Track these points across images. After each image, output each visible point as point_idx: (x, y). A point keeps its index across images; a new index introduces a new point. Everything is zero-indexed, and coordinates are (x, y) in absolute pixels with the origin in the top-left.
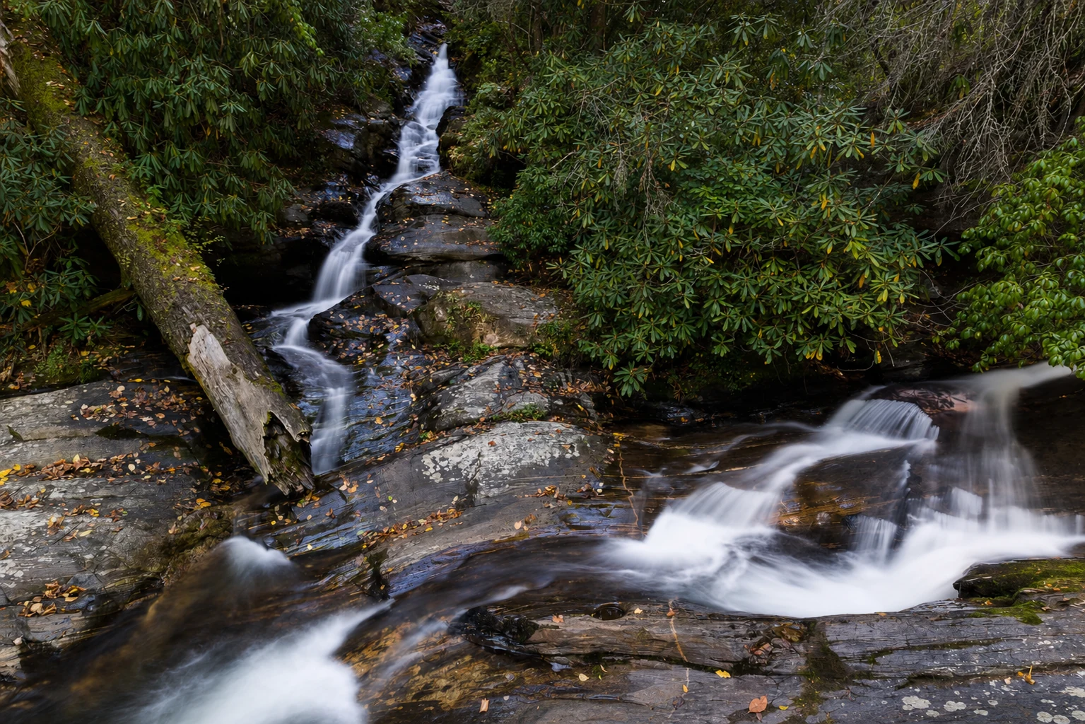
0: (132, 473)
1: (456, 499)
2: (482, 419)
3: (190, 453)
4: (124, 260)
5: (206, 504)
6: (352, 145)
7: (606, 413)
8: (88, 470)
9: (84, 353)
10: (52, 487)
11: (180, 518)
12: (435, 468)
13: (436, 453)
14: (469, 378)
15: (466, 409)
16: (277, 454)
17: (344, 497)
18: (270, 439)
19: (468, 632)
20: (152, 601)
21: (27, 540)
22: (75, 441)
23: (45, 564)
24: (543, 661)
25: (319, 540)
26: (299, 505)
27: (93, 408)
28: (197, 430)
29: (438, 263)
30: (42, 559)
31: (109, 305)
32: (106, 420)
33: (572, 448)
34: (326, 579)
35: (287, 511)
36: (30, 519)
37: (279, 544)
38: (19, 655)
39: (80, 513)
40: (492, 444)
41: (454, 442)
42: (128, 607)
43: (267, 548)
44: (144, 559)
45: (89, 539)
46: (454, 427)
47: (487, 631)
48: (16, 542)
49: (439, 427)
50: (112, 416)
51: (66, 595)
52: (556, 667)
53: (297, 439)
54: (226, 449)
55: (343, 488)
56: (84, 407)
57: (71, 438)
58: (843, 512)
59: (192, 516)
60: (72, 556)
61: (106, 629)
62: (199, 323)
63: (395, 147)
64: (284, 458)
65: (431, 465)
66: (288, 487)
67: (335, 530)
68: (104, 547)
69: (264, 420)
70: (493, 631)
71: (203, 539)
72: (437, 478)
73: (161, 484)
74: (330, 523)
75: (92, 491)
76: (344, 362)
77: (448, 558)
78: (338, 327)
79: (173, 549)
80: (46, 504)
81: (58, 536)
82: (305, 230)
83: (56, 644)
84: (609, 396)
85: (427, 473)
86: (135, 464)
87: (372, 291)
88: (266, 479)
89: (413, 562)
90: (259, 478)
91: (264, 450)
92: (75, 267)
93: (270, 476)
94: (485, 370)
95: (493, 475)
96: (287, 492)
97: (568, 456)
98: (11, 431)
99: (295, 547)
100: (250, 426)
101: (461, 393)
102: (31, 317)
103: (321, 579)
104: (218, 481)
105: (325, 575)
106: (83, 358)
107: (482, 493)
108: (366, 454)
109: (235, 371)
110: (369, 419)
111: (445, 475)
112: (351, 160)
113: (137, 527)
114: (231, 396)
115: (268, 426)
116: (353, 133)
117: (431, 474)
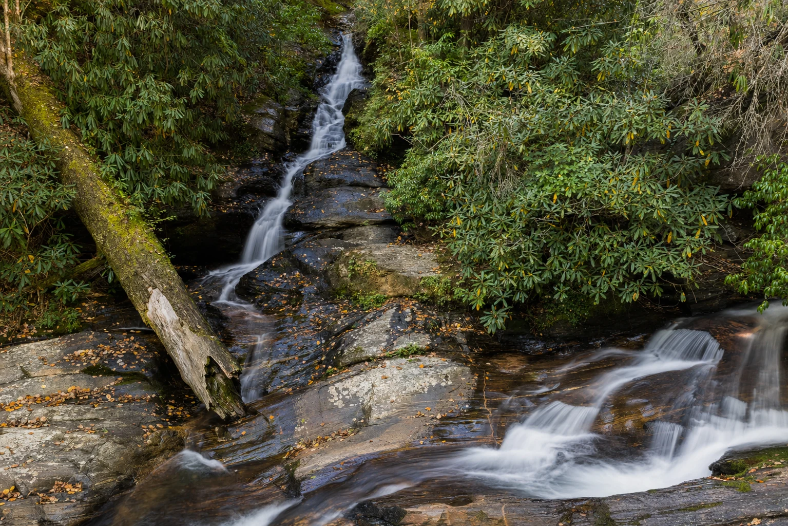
0: (109, 402)
1: (354, 420)
3: (151, 386)
4: (99, 238)
6: (271, 129)
7: (476, 348)
10: (54, 411)
11: (145, 435)
12: (338, 396)
13: (339, 385)
14: (368, 322)
15: (364, 349)
16: (215, 387)
17: (267, 420)
18: (210, 376)
19: (357, 519)
20: (126, 496)
21: (39, 450)
22: (68, 377)
23: (53, 467)
25: (248, 452)
26: (233, 426)
27: (79, 352)
29: (343, 228)
30: (50, 464)
33: (446, 377)
35: (223, 431)
36: (41, 435)
37: (219, 456)
39: (74, 431)
40: (383, 376)
41: (354, 375)
42: (110, 499)
44: (122, 465)
45: (82, 450)
46: (354, 364)
47: (371, 517)
48: (32, 451)
49: (342, 363)
50: (93, 358)
51: (68, 489)
53: (230, 376)
57: (65, 375)
58: (644, 420)
59: (154, 434)
60: (71, 461)
61: (97, 514)
62: (155, 287)
63: (309, 127)
64: (222, 391)
65: (336, 394)
66: (224, 413)
67: (261, 445)
68: (93, 456)
69: (204, 362)
71: (162, 451)
72: (340, 404)
74: (258, 440)
75: (82, 415)
76: (266, 312)
77: (345, 465)
78: (262, 284)
79: (141, 458)
80: (52, 424)
81: (60, 447)
83: (63, 523)
84: (479, 334)
85: (332, 401)
86: (111, 394)
87: (290, 253)
88: (208, 408)
89: (319, 468)
90: (202, 405)
91: (205, 385)
93: (210, 404)
94: (380, 316)
95: (383, 401)
96: (223, 416)
97: (443, 384)
98: (23, 370)
99: (231, 458)
100: (195, 367)
101: (360, 335)
102: (32, 282)
104: (172, 407)
107: (375, 415)
108: (284, 387)
109: (182, 325)
110: (287, 359)
111: (346, 402)
112: (272, 141)
113: (115, 442)
114: (180, 344)
115: (208, 367)
116: (273, 119)
117: (335, 401)
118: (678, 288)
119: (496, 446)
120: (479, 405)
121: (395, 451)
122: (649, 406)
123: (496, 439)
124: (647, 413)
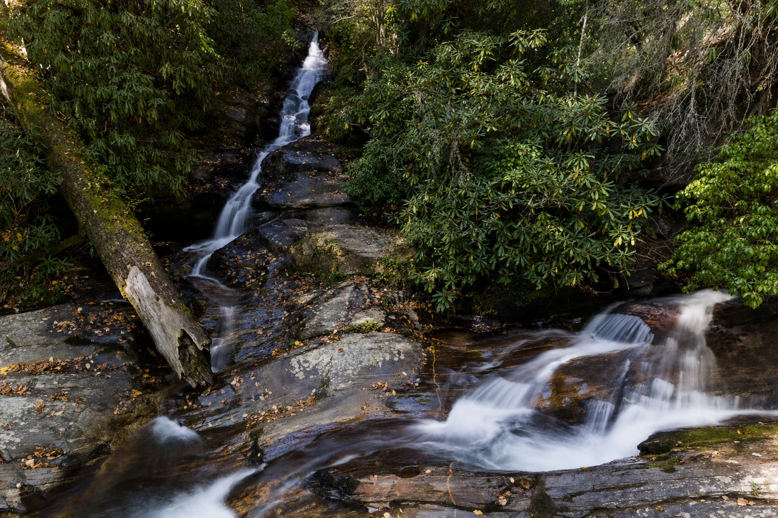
0: (88, 370)
1: (314, 391)
2: (335, 331)
3: (128, 355)
4: (82, 218)
5: (139, 393)
6: (243, 117)
7: (428, 325)
8: (59, 368)
9: (54, 282)
10: (36, 380)
11: (121, 403)
12: (299, 368)
13: (301, 358)
14: (327, 299)
15: (324, 323)
16: (187, 358)
17: (234, 389)
18: (183, 348)
19: (314, 487)
20: (104, 460)
21: (22, 417)
22: (50, 347)
23: (34, 434)
24: (363, 506)
26: (202, 395)
27: (61, 323)
28: (132, 339)
29: (306, 209)
30: (31, 431)
31: (71, 247)
32: (70, 332)
33: (399, 353)
34: (222, 448)
35: (194, 399)
36: (24, 403)
37: (189, 423)
38: (20, 495)
39: (55, 399)
40: (341, 350)
41: (314, 349)
42: (88, 464)
43: (181, 425)
44: (98, 432)
45: (62, 417)
46: (315, 337)
47: (327, 486)
48: (15, 418)
49: (304, 337)
50: (74, 329)
51: (48, 455)
52: (371, 510)
53: (201, 349)
54: (152, 353)
55: (233, 383)
56: (55, 322)
57: (47, 345)
59: (129, 402)
60: (51, 429)
61: (75, 478)
62: (133, 265)
63: (278, 116)
64: (193, 361)
65: (297, 366)
66: (195, 382)
68: (71, 423)
69: (178, 335)
70: (331, 486)
71: (137, 418)
72: (301, 376)
73: (108, 378)
74: (224, 408)
75: (62, 383)
76: (235, 287)
77: (305, 434)
78: (232, 260)
79: (117, 425)
80: (34, 393)
81: (42, 415)
82: (208, 185)
83: (43, 488)
84: (430, 311)
85: (294, 372)
86: (90, 363)
87: (257, 232)
88: (180, 377)
89: (280, 438)
90: (174, 375)
91: (177, 356)
92: (48, 223)
93: (182, 374)
94: (339, 293)
95: (341, 373)
96: (194, 385)
97: (396, 359)
98: (8, 340)
99: (200, 425)
100: (168, 337)
101: (321, 311)
102: (19, 257)
103: (216, 448)
104: (146, 376)
105: (220, 446)
106: (54, 286)
107: (332, 387)
108: (250, 357)
109: (158, 299)
110: (253, 331)
111: (307, 373)
112: (243, 129)
113: (93, 409)
114: (156, 317)
115: (181, 339)
116: (245, 108)
117: (297, 373)
118: (613, 275)
119: (443, 418)
120: (428, 379)
121: (350, 421)
122: (585, 385)
123: (443, 411)
124: (583, 391)
